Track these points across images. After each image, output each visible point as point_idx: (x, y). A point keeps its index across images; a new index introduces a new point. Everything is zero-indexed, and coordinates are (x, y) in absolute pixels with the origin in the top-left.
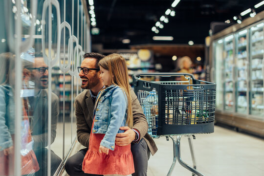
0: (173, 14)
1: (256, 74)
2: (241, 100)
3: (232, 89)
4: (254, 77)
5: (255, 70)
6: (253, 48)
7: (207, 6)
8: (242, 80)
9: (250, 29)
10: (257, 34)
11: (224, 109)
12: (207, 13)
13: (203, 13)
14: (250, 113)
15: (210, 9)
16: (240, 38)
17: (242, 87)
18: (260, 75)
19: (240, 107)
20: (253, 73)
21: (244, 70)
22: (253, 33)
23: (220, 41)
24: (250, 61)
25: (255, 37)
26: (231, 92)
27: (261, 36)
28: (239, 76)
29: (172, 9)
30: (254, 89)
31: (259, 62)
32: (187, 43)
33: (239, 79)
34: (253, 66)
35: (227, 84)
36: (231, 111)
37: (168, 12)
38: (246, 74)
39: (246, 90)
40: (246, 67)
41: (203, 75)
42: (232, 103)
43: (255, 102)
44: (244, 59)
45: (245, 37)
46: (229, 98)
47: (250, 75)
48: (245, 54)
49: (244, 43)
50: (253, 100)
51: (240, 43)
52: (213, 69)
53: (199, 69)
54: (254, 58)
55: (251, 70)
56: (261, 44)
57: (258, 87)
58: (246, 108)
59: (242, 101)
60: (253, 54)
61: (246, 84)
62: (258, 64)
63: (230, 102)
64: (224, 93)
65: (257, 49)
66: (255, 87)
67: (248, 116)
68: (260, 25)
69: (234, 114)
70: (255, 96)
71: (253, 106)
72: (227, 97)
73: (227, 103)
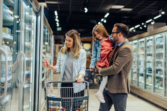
0: (105, 21)
2: (141, 78)
3: (136, 71)
4: (148, 67)
5: (149, 62)
6: (148, 50)
7: (126, 17)
9: (146, 39)
11: (132, 83)
12: (126, 21)
13: (123, 21)
14: (145, 88)
17: (142, 71)
19: (140, 83)
20: (148, 64)
21: (143, 61)
22: (148, 41)
24: (145, 57)
25: (149, 43)
26: (136, 73)
27: (152, 43)
28: (140, 64)
29: (105, 19)
30: (148, 74)
33: (140, 66)
34: (148, 60)
35: (134, 68)
36: (135, 85)
37: (102, 20)
39: (143, 73)
42: (136, 80)
43: (148, 81)
44: (143, 55)
45: (143, 42)
46: (135, 76)
49: (143, 45)
50: (147, 80)
51: (141, 45)
55: (146, 62)
56: (152, 48)
58: (143, 84)
60: (148, 53)
61: (143, 69)
63: (135, 79)
64: (132, 73)
65: (150, 50)
66: (149, 72)
67: (144, 90)
68: (151, 38)
69: (137, 87)
70: (149, 77)
71: (147, 83)
72: (133, 76)
73: (134, 79)
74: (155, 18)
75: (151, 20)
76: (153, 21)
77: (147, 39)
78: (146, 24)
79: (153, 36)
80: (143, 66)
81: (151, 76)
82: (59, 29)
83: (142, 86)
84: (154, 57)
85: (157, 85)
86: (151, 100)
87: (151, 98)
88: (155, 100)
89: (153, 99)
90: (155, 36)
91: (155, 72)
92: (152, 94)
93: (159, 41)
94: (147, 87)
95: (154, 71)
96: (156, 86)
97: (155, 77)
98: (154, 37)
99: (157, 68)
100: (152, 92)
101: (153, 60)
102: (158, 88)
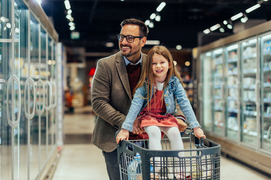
0: (158, 19)
1: (248, 94)
2: (232, 121)
3: (222, 109)
4: (245, 98)
5: (247, 90)
6: (244, 65)
8: (232, 99)
9: (241, 44)
10: (249, 49)
11: (213, 130)
12: (195, 18)
13: (190, 18)
14: (242, 140)
15: (198, 13)
16: (230, 52)
17: (232, 108)
18: (253, 97)
19: (230, 130)
20: (245, 93)
21: (235, 89)
22: (245, 48)
23: (208, 54)
24: (241, 80)
25: (247, 53)
26: (220, 111)
27: (253, 52)
28: (229, 95)
29: (157, 14)
30: (246, 112)
31: (251, 81)
32: (175, 47)
33: (229, 98)
34: (245, 86)
35: (216, 102)
36: (220, 134)
37: (153, 16)
38: (237, 93)
39: (237, 111)
40: (236, 86)
41: (191, 85)
42: (222, 125)
43: (247, 126)
44: (234, 76)
45: (235, 51)
46: (219, 117)
47: (241, 95)
48: (236, 71)
49: (235, 58)
50: (245, 124)
51: (229, 58)
52: (200, 85)
53: (187, 78)
54: (246, 76)
55: (242, 90)
56: (254, 61)
57: (250, 110)
58: (237, 131)
59: (233, 123)
60: (245, 71)
61: (236, 104)
62: (251, 84)
63: (220, 122)
64: (213, 112)
65: (249, 66)
66: (247, 109)
67: (239, 143)
68: (253, 41)
69: (224, 138)
70: (248, 119)
71: (245, 131)
72: (216, 117)
73: (216, 123)
74: (249, 11)
75: (240, 15)
76: (245, 16)
77: (244, 44)
78: (231, 23)
79: (256, 37)
80: (237, 98)
81: (254, 117)
82: (75, 35)
83: (233, 136)
84: (261, 80)
85: (266, 134)
86: (256, 164)
87: (255, 161)
88: (263, 165)
89: (260, 163)
90: (261, 38)
91: (263, 108)
92: (258, 152)
93: (267, 48)
94: (245, 137)
95: (261, 107)
96: (265, 137)
97: (263, 119)
98: (259, 39)
99: (266, 100)
100: (257, 148)
101: (258, 84)
102: (267, 139)
